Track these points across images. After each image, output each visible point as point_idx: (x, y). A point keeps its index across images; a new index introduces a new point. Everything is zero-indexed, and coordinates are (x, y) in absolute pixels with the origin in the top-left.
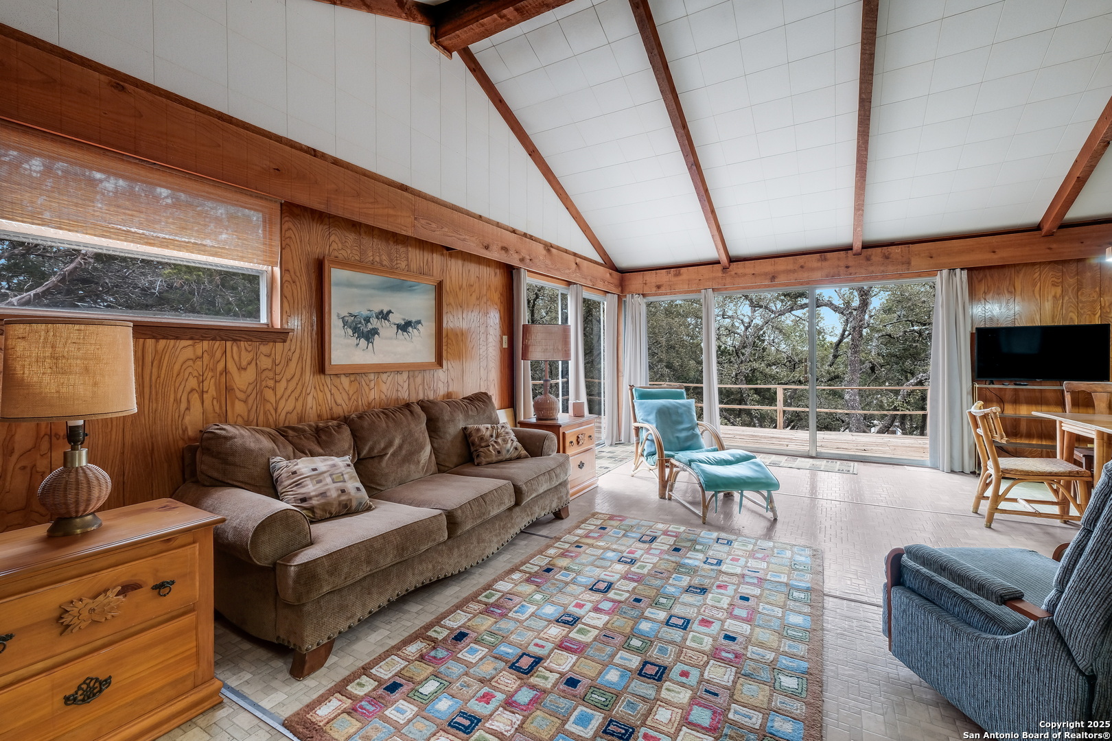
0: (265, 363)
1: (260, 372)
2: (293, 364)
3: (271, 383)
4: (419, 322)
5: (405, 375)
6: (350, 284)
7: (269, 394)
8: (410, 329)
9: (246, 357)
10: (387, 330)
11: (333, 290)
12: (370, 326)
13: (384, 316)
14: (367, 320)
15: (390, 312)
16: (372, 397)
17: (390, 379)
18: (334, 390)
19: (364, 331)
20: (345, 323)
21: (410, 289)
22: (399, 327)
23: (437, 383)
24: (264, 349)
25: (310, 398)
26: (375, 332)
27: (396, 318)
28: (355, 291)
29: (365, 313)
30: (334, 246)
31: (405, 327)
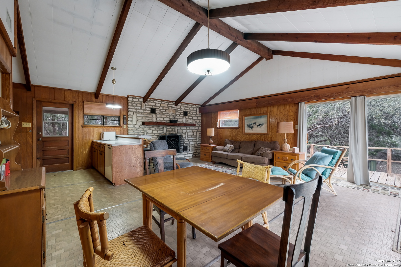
0: (237, 132)
1: (236, 133)
2: (240, 132)
3: (237, 135)
4: (263, 124)
5: (260, 135)
6: (248, 119)
7: (237, 136)
8: (261, 126)
9: (235, 131)
10: (255, 126)
11: (245, 121)
12: (252, 126)
13: (255, 123)
14: (251, 125)
15: (256, 123)
16: (252, 138)
17: (256, 136)
18: (245, 137)
19: (251, 127)
20: (247, 126)
21: (260, 117)
22: (258, 125)
23: (268, 138)
24: (237, 130)
25: (242, 138)
26: (253, 127)
27: (257, 124)
28: (249, 120)
29: (251, 123)
30: (246, 113)
31: (259, 125)
